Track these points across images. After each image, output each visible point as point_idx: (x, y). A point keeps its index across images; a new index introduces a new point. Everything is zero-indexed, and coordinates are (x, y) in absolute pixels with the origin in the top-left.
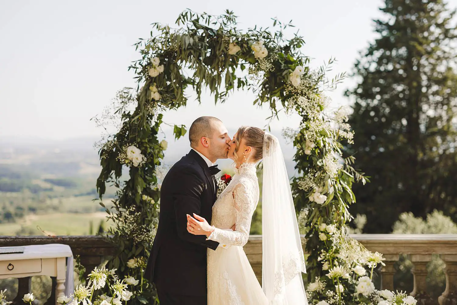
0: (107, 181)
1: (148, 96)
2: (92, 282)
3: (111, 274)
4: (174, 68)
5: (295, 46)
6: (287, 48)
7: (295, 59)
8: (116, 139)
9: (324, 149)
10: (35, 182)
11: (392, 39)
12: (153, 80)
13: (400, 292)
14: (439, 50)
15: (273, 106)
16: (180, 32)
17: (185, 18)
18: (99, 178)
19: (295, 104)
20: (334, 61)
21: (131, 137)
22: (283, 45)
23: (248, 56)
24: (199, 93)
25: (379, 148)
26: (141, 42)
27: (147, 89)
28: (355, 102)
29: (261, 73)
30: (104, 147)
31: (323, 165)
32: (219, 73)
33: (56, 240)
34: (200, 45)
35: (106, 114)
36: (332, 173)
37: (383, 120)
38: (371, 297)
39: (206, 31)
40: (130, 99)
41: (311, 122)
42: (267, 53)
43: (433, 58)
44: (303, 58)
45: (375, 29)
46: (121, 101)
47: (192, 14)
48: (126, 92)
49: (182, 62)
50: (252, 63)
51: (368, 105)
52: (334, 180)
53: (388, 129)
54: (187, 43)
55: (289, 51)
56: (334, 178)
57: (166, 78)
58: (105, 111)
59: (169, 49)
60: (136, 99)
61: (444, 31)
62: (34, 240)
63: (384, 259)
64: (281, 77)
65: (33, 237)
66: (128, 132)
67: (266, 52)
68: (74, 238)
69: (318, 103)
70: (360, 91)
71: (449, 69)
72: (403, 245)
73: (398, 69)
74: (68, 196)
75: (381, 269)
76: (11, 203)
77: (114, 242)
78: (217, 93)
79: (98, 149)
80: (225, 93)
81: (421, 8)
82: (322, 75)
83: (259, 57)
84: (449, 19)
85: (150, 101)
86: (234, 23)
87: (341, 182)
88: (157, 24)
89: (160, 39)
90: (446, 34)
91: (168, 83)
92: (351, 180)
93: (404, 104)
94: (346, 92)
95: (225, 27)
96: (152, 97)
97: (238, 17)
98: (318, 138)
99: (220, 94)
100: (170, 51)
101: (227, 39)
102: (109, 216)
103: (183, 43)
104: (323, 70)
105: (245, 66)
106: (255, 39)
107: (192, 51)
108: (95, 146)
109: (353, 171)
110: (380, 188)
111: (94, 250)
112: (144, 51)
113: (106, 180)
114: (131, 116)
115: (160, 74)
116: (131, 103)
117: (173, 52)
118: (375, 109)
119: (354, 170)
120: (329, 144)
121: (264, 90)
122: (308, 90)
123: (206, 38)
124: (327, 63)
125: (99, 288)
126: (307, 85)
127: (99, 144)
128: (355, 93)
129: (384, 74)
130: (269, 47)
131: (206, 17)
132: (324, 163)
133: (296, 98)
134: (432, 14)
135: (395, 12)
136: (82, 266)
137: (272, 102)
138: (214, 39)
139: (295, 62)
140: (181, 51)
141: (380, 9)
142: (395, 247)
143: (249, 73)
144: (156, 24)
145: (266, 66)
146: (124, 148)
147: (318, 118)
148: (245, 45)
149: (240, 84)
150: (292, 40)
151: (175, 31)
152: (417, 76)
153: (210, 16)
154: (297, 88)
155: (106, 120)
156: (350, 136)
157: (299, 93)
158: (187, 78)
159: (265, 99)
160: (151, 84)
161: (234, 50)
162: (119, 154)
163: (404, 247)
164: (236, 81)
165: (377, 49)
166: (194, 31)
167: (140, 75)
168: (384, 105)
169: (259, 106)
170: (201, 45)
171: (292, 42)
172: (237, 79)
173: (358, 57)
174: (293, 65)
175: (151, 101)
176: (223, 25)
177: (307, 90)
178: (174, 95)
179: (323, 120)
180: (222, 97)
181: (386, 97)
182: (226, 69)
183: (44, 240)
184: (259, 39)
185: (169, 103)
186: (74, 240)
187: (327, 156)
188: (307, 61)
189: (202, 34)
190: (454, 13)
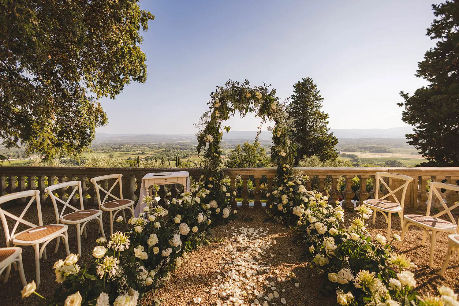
1: (215, 115)
4: (225, 104)
5: (273, 94)
6: (269, 95)
7: (273, 99)
8: (203, 132)
11: (298, 101)
12: (217, 109)
14: (313, 104)
15: (264, 118)
16: (227, 89)
17: (229, 83)
18: (198, 147)
19: (273, 117)
21: (209, 131)
23: (254, 98)
26: (212, 94)
27: (214, 112)
29: (260, 105)
30: (199, 135)
31: (285, 141)
34: (235, 94)
36: (288, 144)
39: (237, 88)
43: (311, 107)
44: (276, 98)
45: (292, 98)
47: (232, 82)
49: (228, 101)
50: (256, 101)
54: (230, 93)
55: (271, 96)
56: (289, 146)
57: (222, 108)
60: (211, 117)
64: (268, 106)
66: (208, 129)
67: (262, 96)
71: (317, 110)
76: (185, 153)
78: (242, 113)
79: (197, 136)
83: (258, 98)
84: (317, 94)
85: (216, 117)
86: (249, 85)
89: (219, 92)
90: (316, 99)
91: (223, 110)
96: (217, 115)
97: (250, 82)
100: (223, 97)
101: (245, 91)
103: (228, 93)
105: (253, 103)
106: (257, 90)
107: (232, 97)
112: (213, 97)
113: (200, 148)
114: (209, 123)
115: (219, 106)
116: (208, 118)
121: (260, 111)
122: (279, 111)
124: (286, 99)
126: (278, 109)
127: (197, 134)
130: (263, 93)
131: (237, 83)
133: (273, 114)
134: (311, 93)
135: (299, 93)
137: (263, 116)
138: (240, 91)
140: (227, 97)
142: (312, 172)
143: (254, 105)
144: (218, 86)
145: (261, 102)
146: (206, 135)
148: (253, 93)
150: (272, 91)
151: (225, 88)
152: (306, 113)
153: (239, 83)
154: (274, 110)
157: (275, 112)
158: (230, 108)
159: (261, 115)
161: (249, 95)
162: (205, 138)
164: (249, 109)
166: (232, 88)
171: (271, 93)
174: (273, 101)
176: (244, 86)
180: (244, 115)
182: (245, 104)
185: (223, 118)
187: (286, 137)
188: (278, 99)
189: (236, 90)
190: (319, 92)
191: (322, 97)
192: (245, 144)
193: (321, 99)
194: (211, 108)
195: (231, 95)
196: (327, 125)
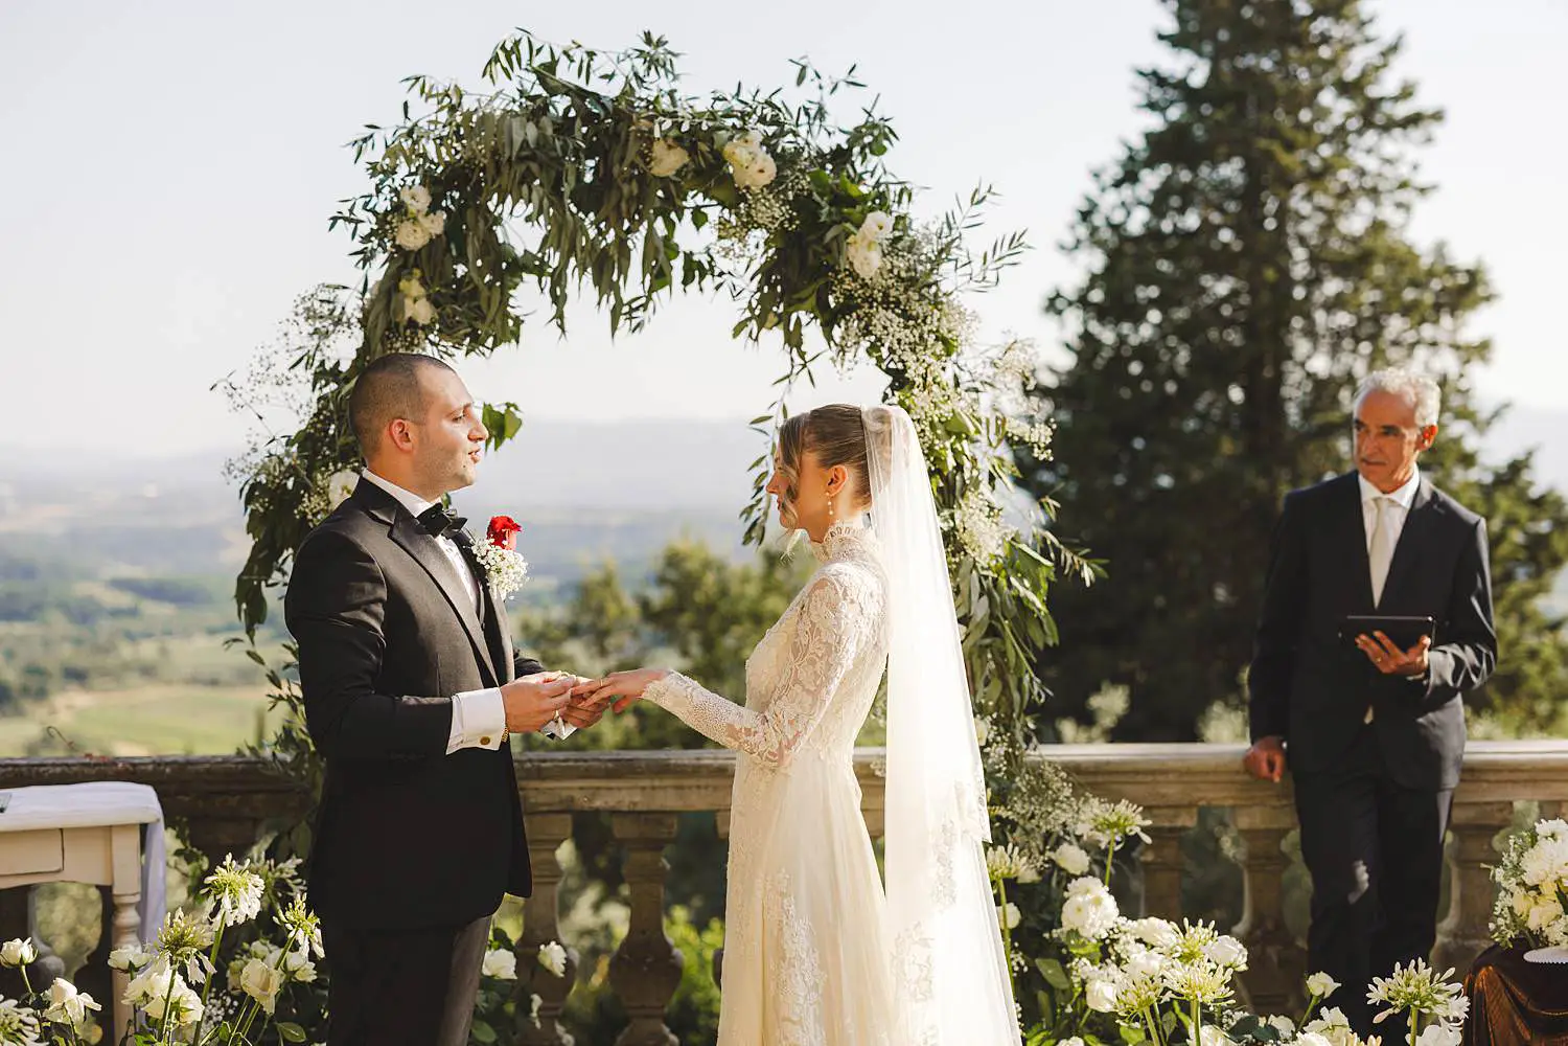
0: (270, 582)
1: (394, 311)
2: (219, 902)
3: (284, 875)
4: (477, 221)
5: (867, 151)
6: (840, 156)
7: (864, 190)
8: (294, 449)
9: (958, 478)
10: (82, 589)
11: (1199, 131)
12: (411, 260)
13: (1194, 924)
14: (1347, 167)
15: (794, 341)
16: (496, 104)
17: (514, 57)
18: (242, 574)
19: (864, 335)
20: (989, 197)
21: (341, 441)
22: (826, 144)
23: (713, 182)
24: (561, 300)
25: (1156, 476)
26: (371, 136)
27: (390, 290)
28: (1081, 330)
29: (758, 236)
30: (258, 474)
31: (954, 529)
32: (623, 235)
33: (110, 771)
34: (558, 144)
35: (263, 370)
36: (984, 555)
37: (1171, 387)
38: (1108, 941)
39: (578, 101)
40: (340, 320)
41: (915, 391)
42: (775, 170)
43: (1326, 191)
44: (891, 187)
45: (1144, 102)
46: (311, 330)
47: (536, 47)
48: (325, 297)
49: (502, 201)
50: (727, 204)
51: (1122, 340)
52: (990, 573)
53: (1183, 417)
54: (518, 139)
55: (848, 166)
56: (989, 568)
57: (454, 253)
58: (258, 359)
59: (462, 158)
60: (359, 321)
61: (1362, 105)
62: (42, 769)
63: (1148, 822)
64: (820, 249)
65: (36, 762)
66: (333, 426)
67: (771, 168)
68: (167, 764)
69: (938, 331)
70: (1097, 296)
71: (1378, 227)
72: (1211, 778)
73: (1218, 227)
74: (187, 634)
75: (1142, 854)
76: (10, 657)
77: (293, 774)
78: (619, 303)
79: (239, 482)
80: (643, 300)
81: (1289, 34)
82: (949, 239)
83: (747, 183)
84: (1377, 68)
85: (401, 330)
86: (671, 76)
87: (1012, 579)
88: (421, 80)
89: (432, 127)
90: (1369, 113)
91: (461, 270)
92: (1043, 573)
93: (1234, 337)
94: (1052, 301)
95: (640, 86)
96: (408, 314)
97: (681, 57)
98: (937, 442)
99: (629, 304)
100: (463, 167)
101: (644, 124)
102: (276, 692)
103: (505, 139)
104: (953, 226)
105: (705, 215)
106: (734, 126)
107: (534, 167)
108: (230, 473)
109: (1052, 543)
110: (1160, 601)
111: (233, 801)
112: (378, 167)
113: (266, 581)
114: (342, 376)
115: (431, 240)
116: (340, 335)
117: (473, 170)
118: (1145, 352)
119: (1056, 541)
120: (974, 460)
121: (766, 289)
122: (906, 290)
123: (578, 122)
124: (966, 202)
125: (241, 920)
126: (903, 274)
127: (240, 465)
128: (1083, 301)
129: (1173, 243)
130: (779, 150)
131: (578, 55)
132: (957, 522)
133: (866, 314)
134: (1325, 52)
135: (1208, 48)
136: (195, 850)
137: (791, 328)
138: (603, 127)
139: (864, 198)
140: (498, 166)
141: (1161, 37)
142: (1184, 783)
143: (720, 238)
144: (417, 79)
145: (770, 213)
146: (319, 476)
147: (938, 380)
148: (703, 147)
149: (690, 273)
150: (857, 129)
151: (479, 100)
152: (1277, 249)
153: (591, 54)
154: (869, 282)
155: (261, 390)
156: (1042, 435)
157: (876, 300)
158: (520, 252)
159: (772, 319)
160: (406, 271)
161: (669, 161)
162: (303, 496)
163: (1215, 783)
164: (678, 264)
165: (1151, 163)
166: (539, 101)
167: (369, 245)
168: (1172, 341)
169: (750, 342)
170: (562, 147)
171: (856, 136)
172: (682, 255)
173: (1092, 189)
174: (859, 208)
175: (406, 329)
176: (634, 83)
177: (902, 289)
178: (479, 307)
179: (957, 384)
180: (634, 315)
181: (1181, 314)
182: (645, 224)
183: (74, 769)
184: (748, 127)
185: (462, 332)
186: (168, 770)
187: (968, 498)
188: (905, 197)
189: (567, 110)
190: (1393, 49)
191: (1421, 103)
192: (673, 560)
193: (1414, 120)
194: (366, 257)
195: (528, 154)
196: (1476, 370)
